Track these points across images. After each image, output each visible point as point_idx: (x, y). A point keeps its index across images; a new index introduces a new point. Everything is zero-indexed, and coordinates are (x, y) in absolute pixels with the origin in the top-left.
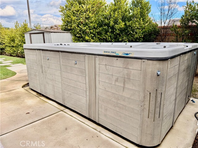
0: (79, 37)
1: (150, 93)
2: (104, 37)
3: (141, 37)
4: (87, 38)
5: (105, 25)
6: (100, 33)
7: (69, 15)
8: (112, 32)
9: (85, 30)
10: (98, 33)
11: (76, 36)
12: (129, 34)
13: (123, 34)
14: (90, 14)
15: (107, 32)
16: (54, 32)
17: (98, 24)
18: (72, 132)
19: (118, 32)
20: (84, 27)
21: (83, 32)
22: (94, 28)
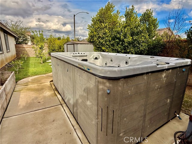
0: (98, 47)
1: (102, 109)
2: (116, 48)
3: (146, 50)
4: (103, 48)
5: (118, 38)
6: (113, 45)
7: (92, 31)
8: (122, 44)
9: (102, 42)
10: (112, 44)
11: (96, 47)
12: (136, 47)
13: (131, 46)
14: (106, 30)
15: (118, 44)
16: (80, 44)
17: (113, 37)
18: (56, 125)
19: (126, 44)
20: (102, 40)
21: (101, 44)
22: (109, 41)
